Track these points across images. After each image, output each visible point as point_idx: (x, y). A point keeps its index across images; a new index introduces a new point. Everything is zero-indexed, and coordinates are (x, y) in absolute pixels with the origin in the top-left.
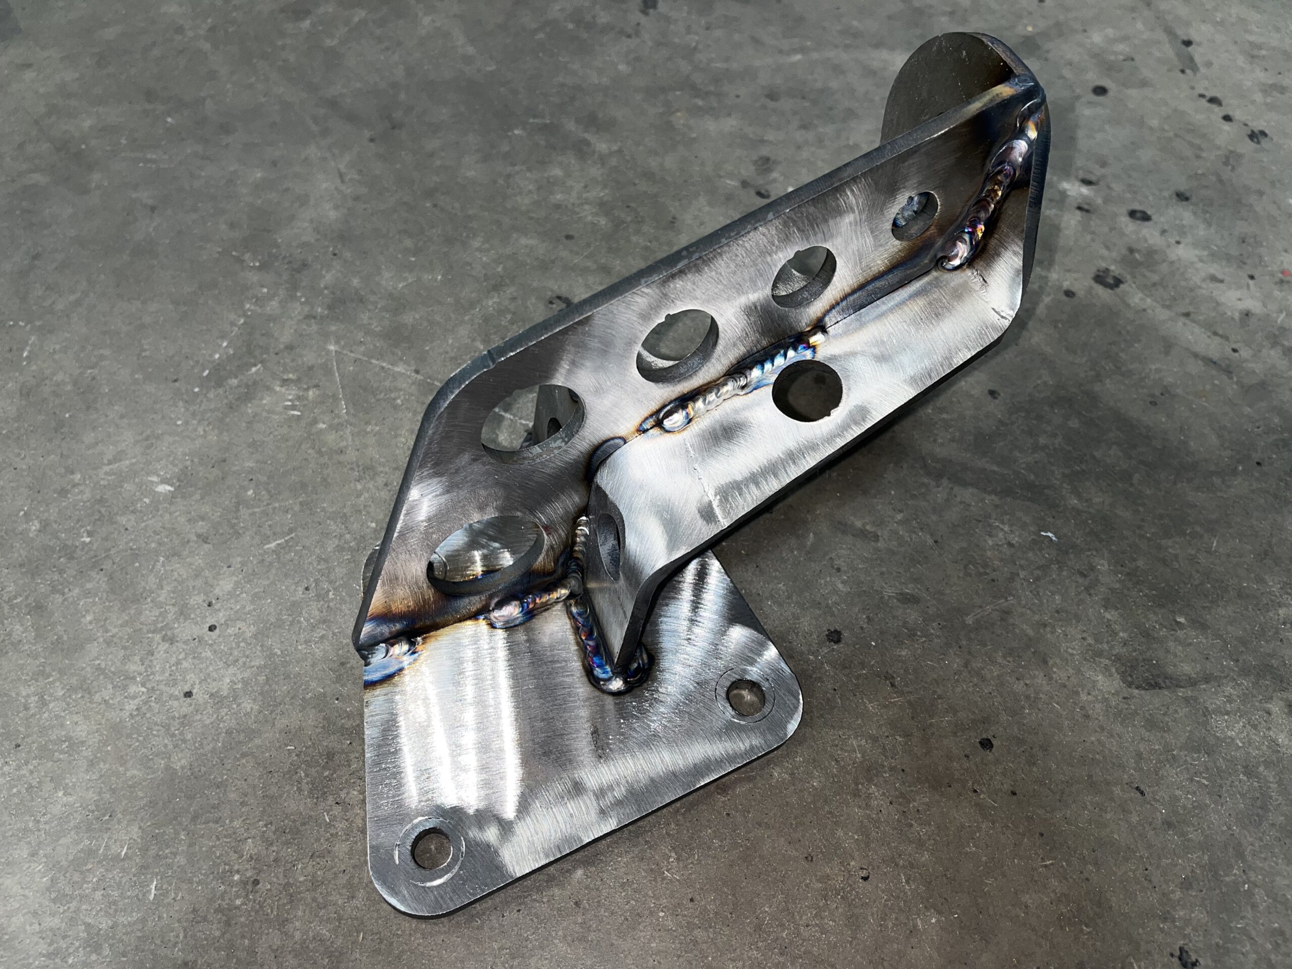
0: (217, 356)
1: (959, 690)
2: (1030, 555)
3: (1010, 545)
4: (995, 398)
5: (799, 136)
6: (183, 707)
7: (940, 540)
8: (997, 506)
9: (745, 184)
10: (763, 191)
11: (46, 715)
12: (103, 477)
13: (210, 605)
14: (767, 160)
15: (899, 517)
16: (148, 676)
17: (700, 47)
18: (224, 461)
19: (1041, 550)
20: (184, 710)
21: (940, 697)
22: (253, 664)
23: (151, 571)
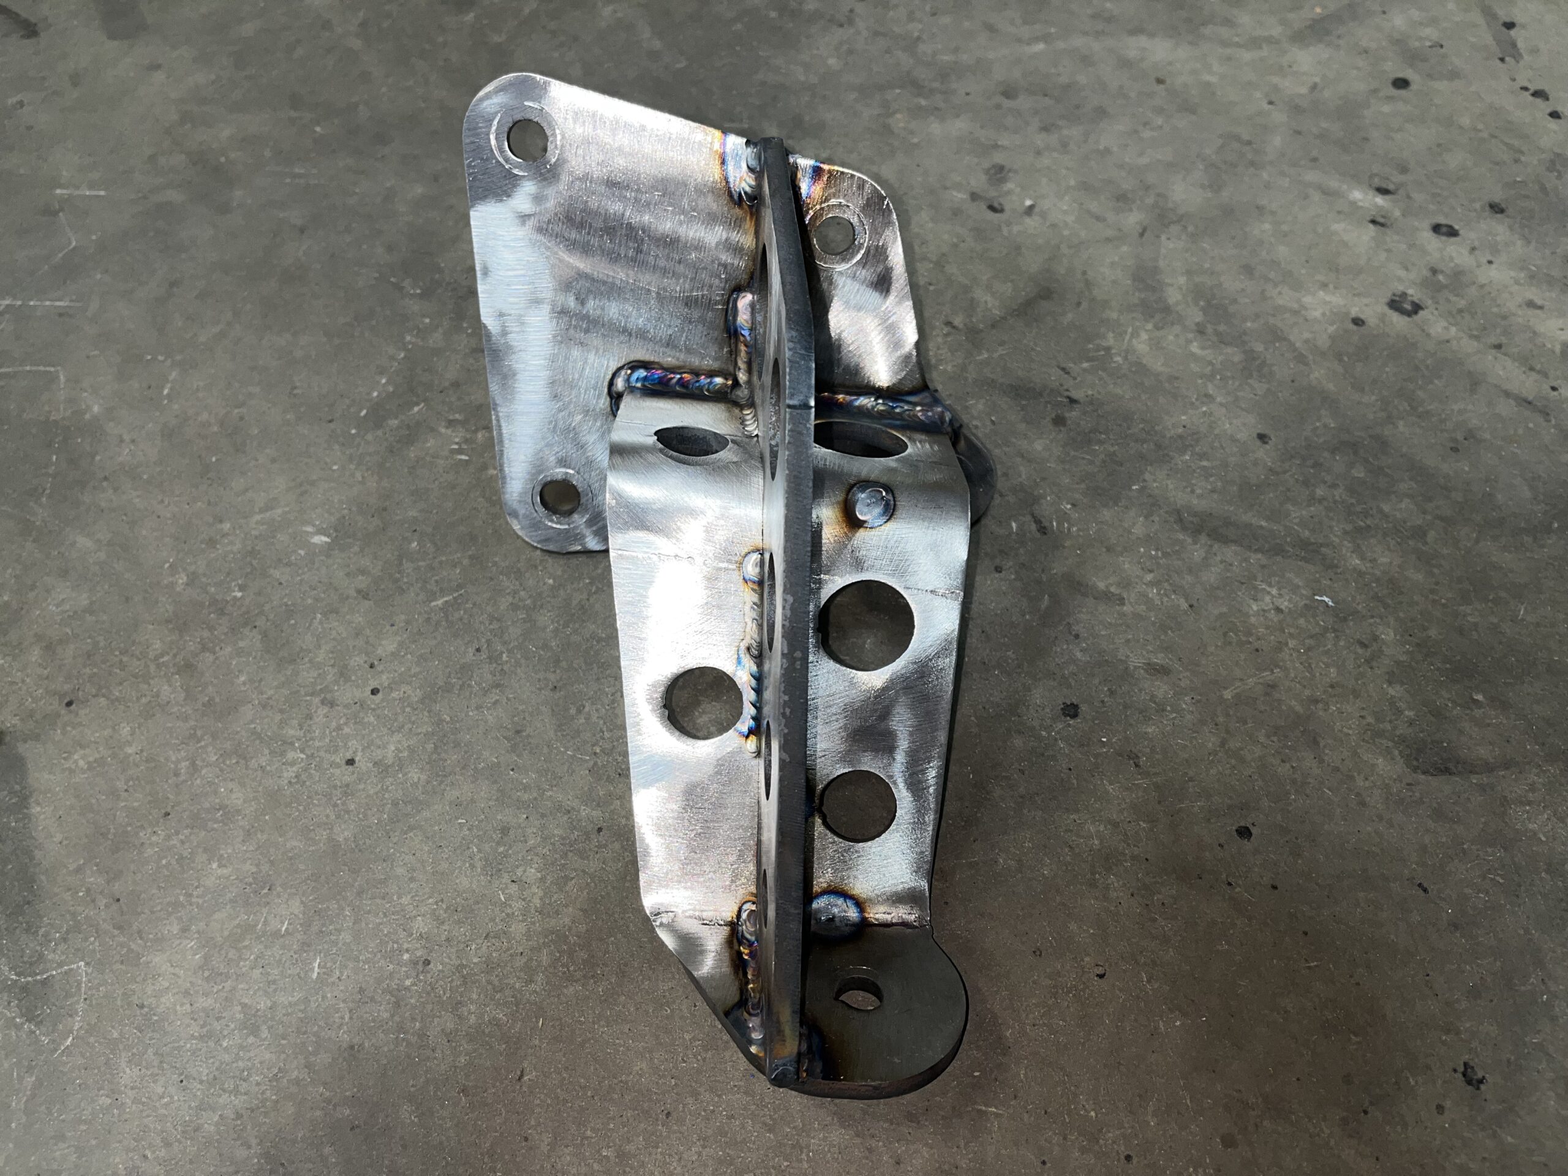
0: (375, 394)
1: (1213, 772)
2: (1302, 621)
3: (1278, 610)
4: (1266, 443)
5: (1040, 140)
6: (345, 775)
7: (1195, 604)
8: (1263, 567)
9: (974, 197)
10: (996, 205)
11: (198, 781)
12: (254, 526)
13: (372, 666)
14: (1001, 168)
15: (1149, 577)
16: (307, 741)
17: (924, 37)
18: (385, 509)
19: (1314, 616)
20: (347, 779)
21: (1191, 779)
22: (419, 731)
23: (308, 628)
